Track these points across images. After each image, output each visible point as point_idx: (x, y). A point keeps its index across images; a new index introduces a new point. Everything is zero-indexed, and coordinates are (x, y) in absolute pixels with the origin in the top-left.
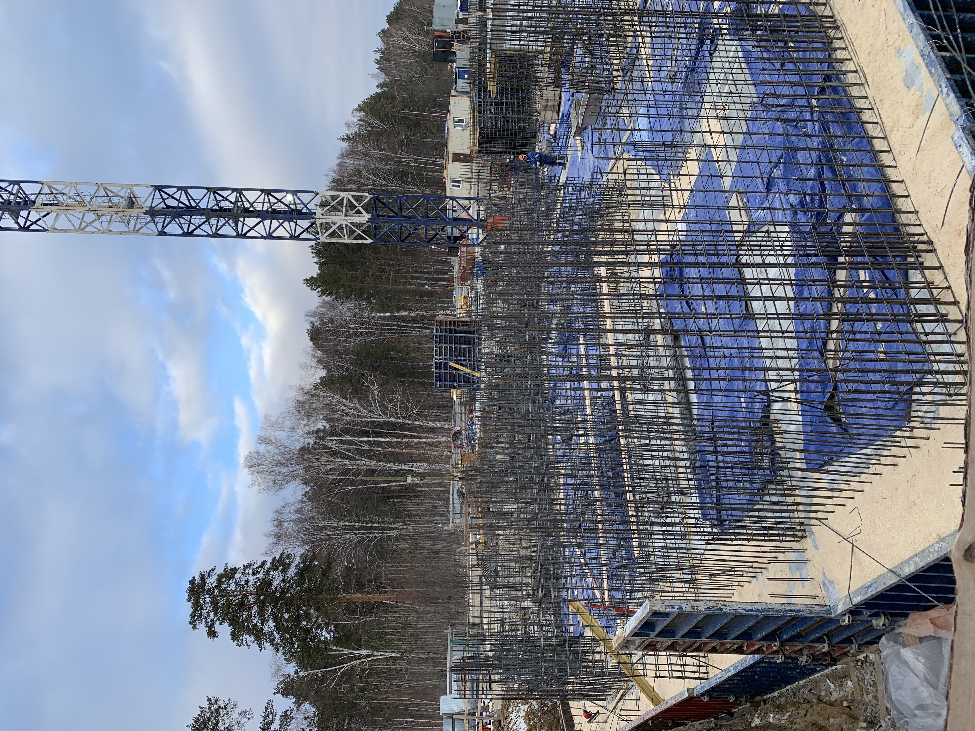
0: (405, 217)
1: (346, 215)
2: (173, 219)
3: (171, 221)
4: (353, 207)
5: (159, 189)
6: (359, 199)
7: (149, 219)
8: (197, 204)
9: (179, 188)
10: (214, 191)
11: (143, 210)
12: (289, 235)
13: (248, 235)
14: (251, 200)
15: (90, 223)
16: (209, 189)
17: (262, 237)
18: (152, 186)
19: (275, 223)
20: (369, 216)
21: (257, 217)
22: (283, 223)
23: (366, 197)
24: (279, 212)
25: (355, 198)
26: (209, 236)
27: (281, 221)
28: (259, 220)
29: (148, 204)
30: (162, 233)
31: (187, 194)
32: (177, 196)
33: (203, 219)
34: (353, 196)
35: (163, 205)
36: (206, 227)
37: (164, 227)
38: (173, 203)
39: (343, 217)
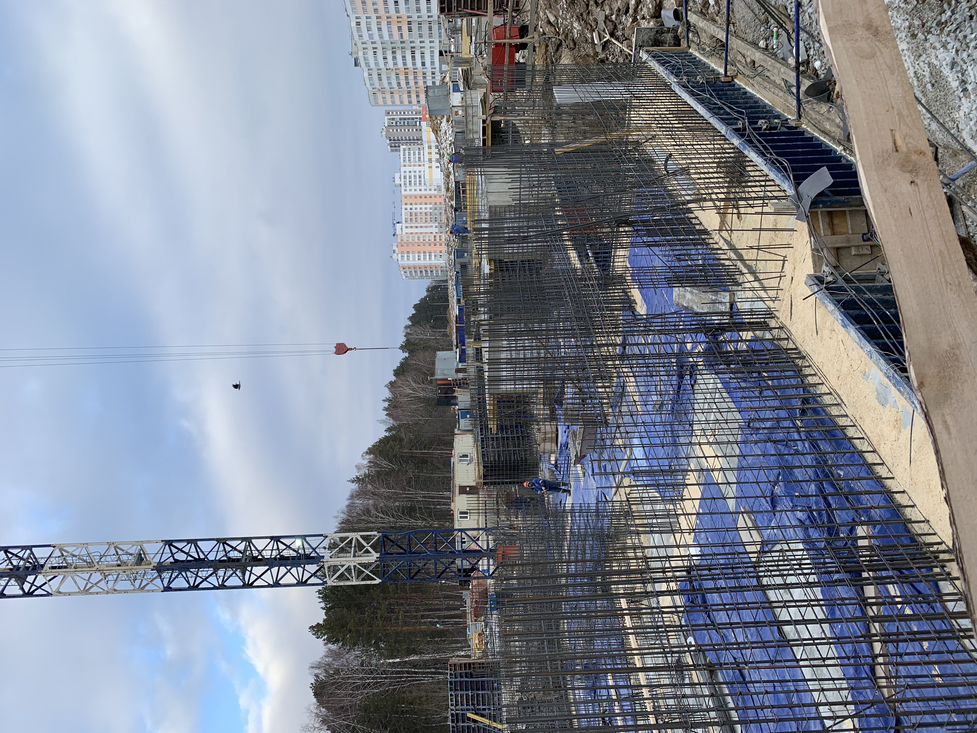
0: (414, 553)
1: (354, 556)
2: (180, 573)
3: (178, 575)
4: (361, 547)
5: (169, 543)
6: (367, 539)
7: (156, 575)
8: (206, 556)
9: (189, 541)
10: (223, 541)
11: (151, 567)
12: (296, 582)
13: (255, 584)
14: (260, 548)
15: (96, 584)
16: (218, 540)
17: (269, 586)
18: (162, 541)
19: (283, 570)
20: (378, 555)
21: (265, 565)
22: (291, 569)
23: (375, 536)
24: (287, 558)
25: (363, 537)
26: (215, 588)
27: (289, 568)
28: (267, 567)
29: (157, 560)
30: (168, 589)
31: (196, 546)
32: (186, 550)
33: (211, 571)
34: (361, 536)
35: (171, 560)
36: (213, 579)
37: (170, 582)
38: (181, 557)
39: (352, 558)
